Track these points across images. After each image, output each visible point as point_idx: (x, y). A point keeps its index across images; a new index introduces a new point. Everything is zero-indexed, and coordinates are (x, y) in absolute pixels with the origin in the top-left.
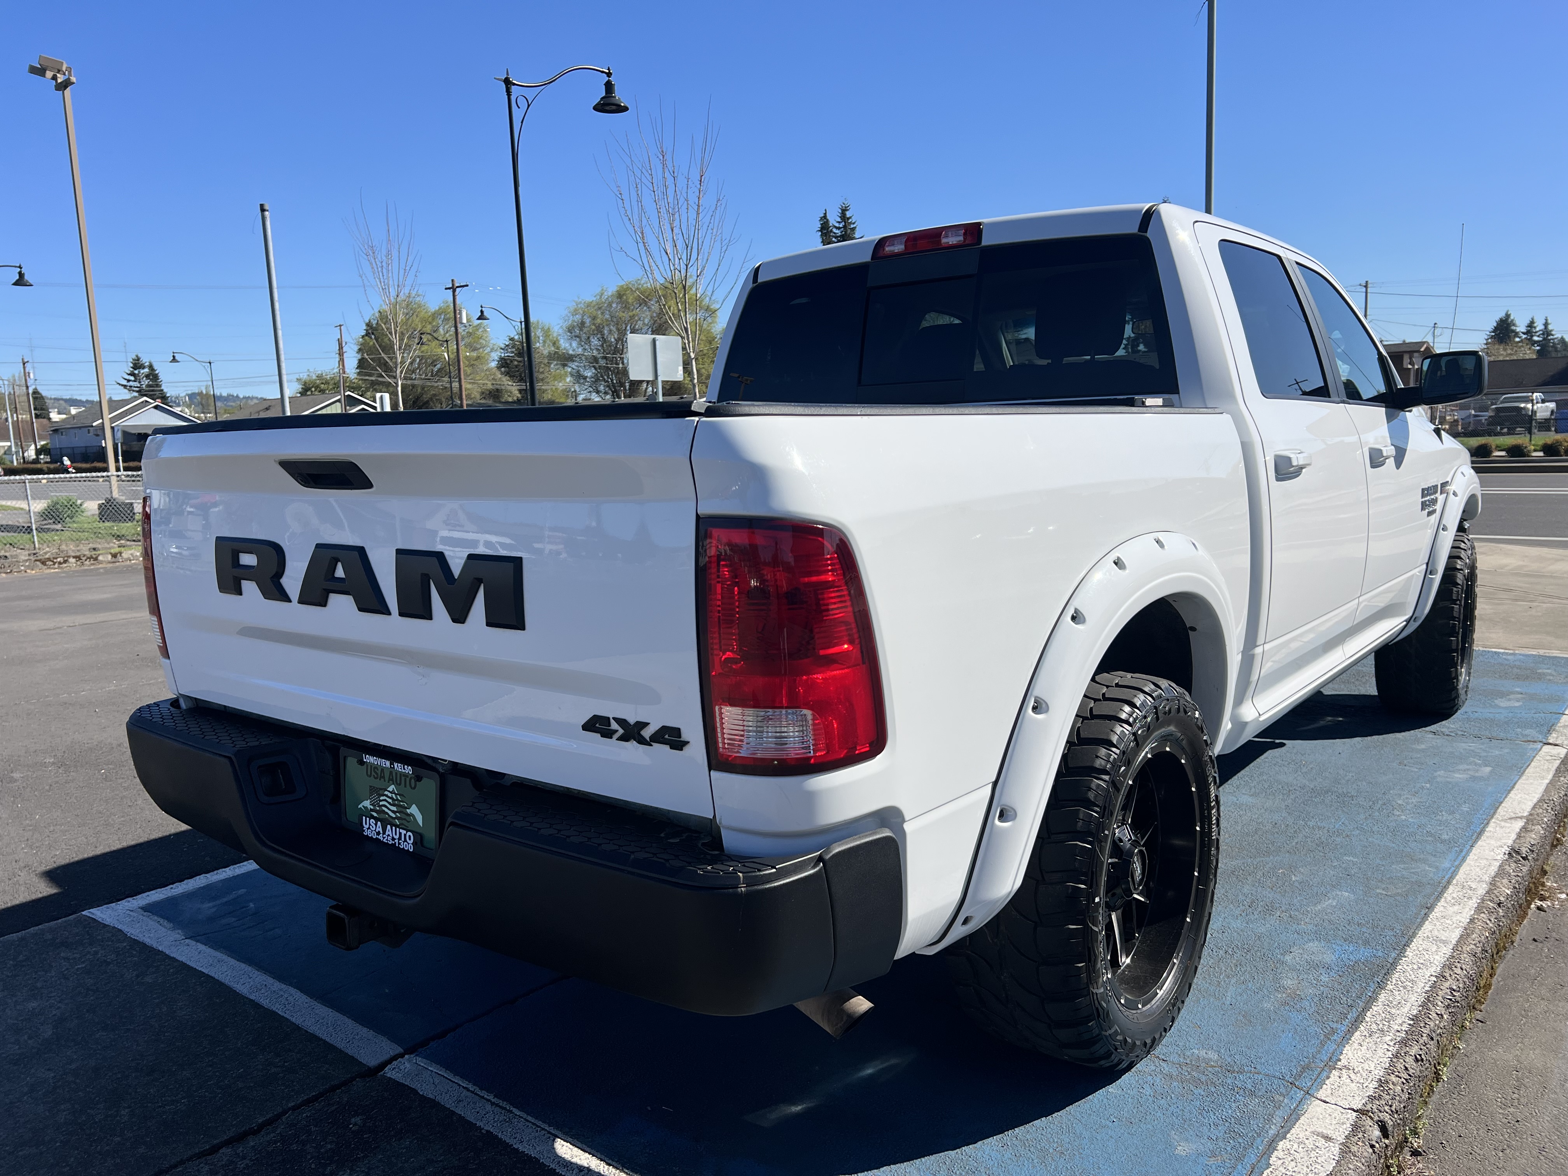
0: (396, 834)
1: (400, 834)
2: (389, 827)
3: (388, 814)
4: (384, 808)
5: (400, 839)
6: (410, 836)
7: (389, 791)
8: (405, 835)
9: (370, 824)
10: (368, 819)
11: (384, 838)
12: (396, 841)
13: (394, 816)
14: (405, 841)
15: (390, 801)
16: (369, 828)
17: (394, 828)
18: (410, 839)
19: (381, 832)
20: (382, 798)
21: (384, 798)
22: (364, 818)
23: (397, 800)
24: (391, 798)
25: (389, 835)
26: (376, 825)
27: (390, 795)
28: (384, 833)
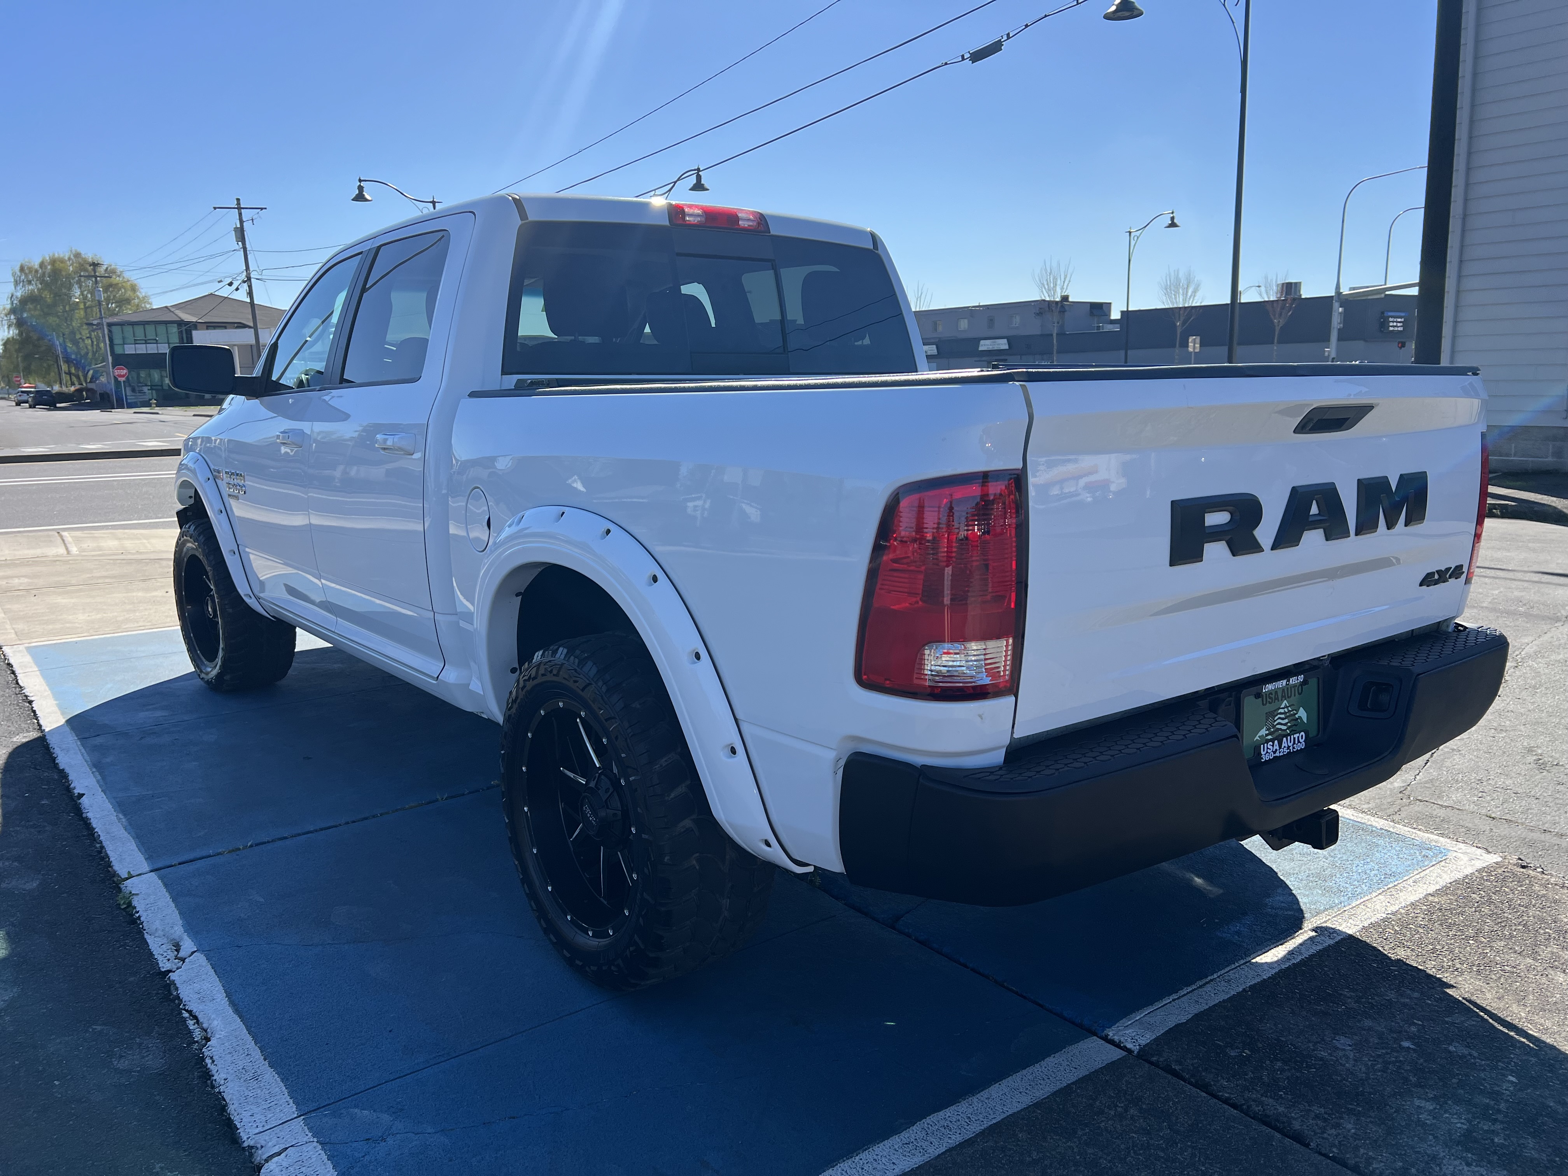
0: (1290, 742)
1: (1294, 738)
2: (1285, 739)
3: (1281, 729)
4: (1277, 726)
5: (1294, 743)
6: (1302, 736)
7: (1282, 708)
8: (1298, 737)
9: (1268, 748)
10: (1266, 745)
11: (1280, 752)
12: (1291, 748)
13: (1284, 728)
14: (1299, 742)
15: (1283, 716)
16: (1267, 752)
17: (1289, 737)
18: (1302, 738)
19: (1278, 749)
20: (1275, 719)
21: (1279, 716)
22: (1262, 746)
23: (1289, 711)
24: (1284, 713)
25: (1285, 747)
26: (1273, 746)
27: (1282, 711)
28: (1280, 748)
